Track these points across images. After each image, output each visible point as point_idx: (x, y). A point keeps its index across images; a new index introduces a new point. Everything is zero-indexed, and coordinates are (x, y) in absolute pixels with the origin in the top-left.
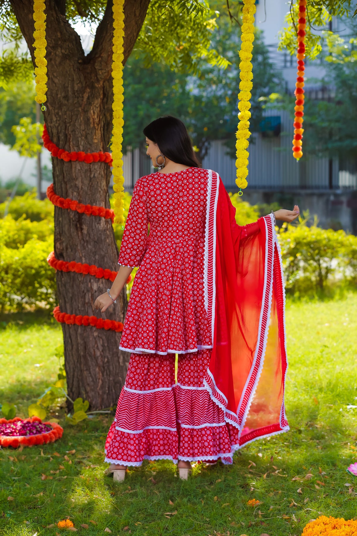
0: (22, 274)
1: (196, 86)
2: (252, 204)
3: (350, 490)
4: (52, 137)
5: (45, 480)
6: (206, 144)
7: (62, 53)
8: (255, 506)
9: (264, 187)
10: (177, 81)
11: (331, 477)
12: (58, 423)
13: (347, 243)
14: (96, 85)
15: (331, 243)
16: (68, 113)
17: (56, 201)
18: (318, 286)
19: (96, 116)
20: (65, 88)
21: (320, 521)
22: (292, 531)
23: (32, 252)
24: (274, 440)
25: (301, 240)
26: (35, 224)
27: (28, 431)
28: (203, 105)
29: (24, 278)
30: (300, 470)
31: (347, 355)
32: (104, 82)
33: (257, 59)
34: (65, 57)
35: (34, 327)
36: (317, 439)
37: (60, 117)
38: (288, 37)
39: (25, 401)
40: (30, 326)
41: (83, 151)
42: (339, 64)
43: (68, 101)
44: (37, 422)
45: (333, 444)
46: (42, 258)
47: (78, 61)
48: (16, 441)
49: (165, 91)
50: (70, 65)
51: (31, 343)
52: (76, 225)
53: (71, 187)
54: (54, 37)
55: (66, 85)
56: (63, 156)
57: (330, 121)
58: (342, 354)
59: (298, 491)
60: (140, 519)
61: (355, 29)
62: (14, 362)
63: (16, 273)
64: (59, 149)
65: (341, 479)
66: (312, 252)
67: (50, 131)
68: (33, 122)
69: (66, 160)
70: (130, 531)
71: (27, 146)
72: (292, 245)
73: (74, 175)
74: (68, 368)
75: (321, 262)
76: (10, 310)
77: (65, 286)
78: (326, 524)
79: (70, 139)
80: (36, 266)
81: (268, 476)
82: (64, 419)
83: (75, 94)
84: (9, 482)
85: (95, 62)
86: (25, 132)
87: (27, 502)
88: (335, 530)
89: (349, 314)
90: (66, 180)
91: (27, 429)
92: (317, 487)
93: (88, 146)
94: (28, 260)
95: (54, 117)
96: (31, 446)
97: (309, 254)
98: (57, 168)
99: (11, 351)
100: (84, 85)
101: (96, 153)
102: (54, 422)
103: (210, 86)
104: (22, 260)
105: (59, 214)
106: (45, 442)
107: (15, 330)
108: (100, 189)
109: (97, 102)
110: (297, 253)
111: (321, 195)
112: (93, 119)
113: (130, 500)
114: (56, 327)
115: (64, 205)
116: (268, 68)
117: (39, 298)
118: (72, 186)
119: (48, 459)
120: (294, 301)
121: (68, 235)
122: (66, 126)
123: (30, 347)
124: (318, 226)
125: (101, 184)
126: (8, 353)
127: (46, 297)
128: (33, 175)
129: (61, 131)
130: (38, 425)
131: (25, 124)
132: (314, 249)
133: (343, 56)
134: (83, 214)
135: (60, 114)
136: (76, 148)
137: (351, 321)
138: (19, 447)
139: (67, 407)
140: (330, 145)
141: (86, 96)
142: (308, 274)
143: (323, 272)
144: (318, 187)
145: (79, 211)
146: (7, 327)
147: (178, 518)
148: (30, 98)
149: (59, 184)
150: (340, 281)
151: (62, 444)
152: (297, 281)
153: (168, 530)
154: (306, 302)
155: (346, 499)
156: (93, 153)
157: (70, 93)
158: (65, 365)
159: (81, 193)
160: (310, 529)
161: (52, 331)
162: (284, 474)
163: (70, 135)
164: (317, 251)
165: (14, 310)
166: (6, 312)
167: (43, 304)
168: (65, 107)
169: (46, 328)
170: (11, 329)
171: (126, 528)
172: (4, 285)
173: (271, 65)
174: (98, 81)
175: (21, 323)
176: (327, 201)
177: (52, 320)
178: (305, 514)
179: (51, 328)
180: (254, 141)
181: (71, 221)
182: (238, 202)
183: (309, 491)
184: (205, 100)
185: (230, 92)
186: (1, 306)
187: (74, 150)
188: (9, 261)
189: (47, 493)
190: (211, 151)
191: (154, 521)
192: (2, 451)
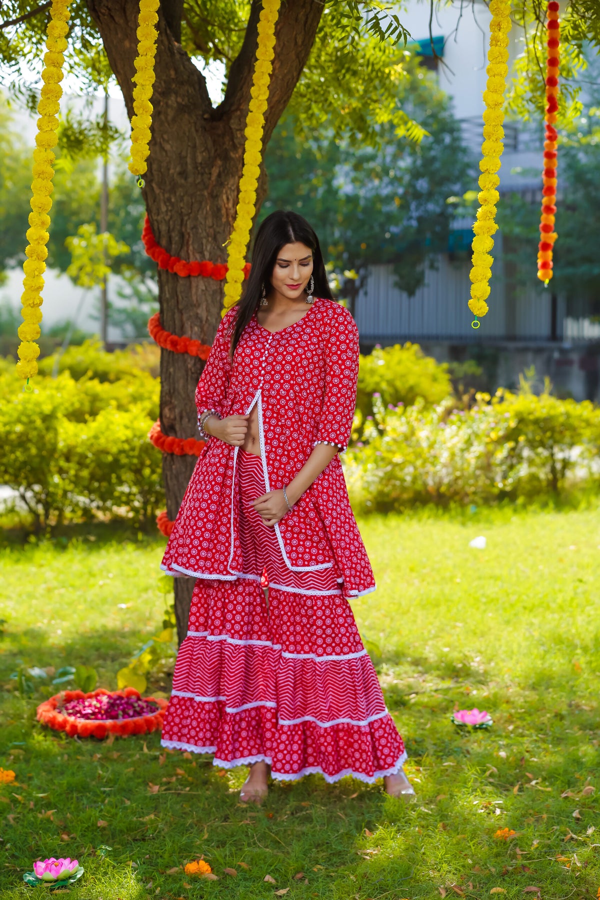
0: (92, 461)
1: (349, 179)
2: (439, 360)
4: (159, 237)
7: (177, 102)
8: (508, 840)
9: (450, 338)
10: (320, 172)
13: (595, 420)
14: (232, 155)
15: (571, 420)
16: (185, 198)
17: (166, 341)
18: (551, 488)
19: (230, 205)
20: (181, 159)
22: (576, 882)
23: (108, 428)
24: (520, 731)
25: (525, 415)
26: (106, 386)
27: (120, 713)
28: (359, 209)
29: (94, 468)
30: (572, 780)
33: (443, 140)
34: (182, 109)
35: (111, 546)
36: (590, 730)
37: (172, 204)
38: (519, 94)
39: (109, 663)
40: (105, 544)
41: (210, 260)
42: (572, 148)
43: (186, 179)
44: (134, 697)
46: (124, 438)
47: (203, 114)
48: (101, 728)
49: (302, 187)
50: (190, 123)
51: (109, 571)
53: (189, 318)
54: (164, 78)
55: (184, 154)
56: (177, 268)
59: (574, 815)
60: (320, 861)
61: (596, 95)
62: (85, 601)
63: (82, 461)
64: (170, 256)
66: (542, 434)
67: (156, 228)
68: (98, 232)
69: (182, 274)
70: (307, 881)
71: (88, 269)
72: (513, 424)
73: (194, 298)
74: (180, 611)
75: (555, 450)
76: (72, 519)
77: (177, 477)
79: (188, 241)
80: (114, 450)
81: (520, 790)
83: (197, 168)
84: (98, 796)
85: (229, 118)
86: (87, 247)
87: (130, 829)
90: (181, 307)
91: (119, 709)
93: (218, 253)
94: (102, 441)
95: (162, 205)
96: (125, 736)
97: (537, 438)
98: (166, 288)
99: (78, 583)
100: (212, 154)
102: (159, 697)
103: (371, 180)
104: (93, 441)
105: (168, 362)
106: (149, 729)
107: (83, 550)
109: (233, 183)
110: (519, 435)
111: (539, 351)
112: (227, 209)
113: (299, 829)
114: (145, 547)
115: (178, 347)
116: (460, 155)
117: (118, 501)
118: (190, 316)
119: (156, 758)
120: (515, 511)
121: (184, 396)
122: (182, 220)
123: (108, 578)
124: (551, 394)
126: (73, 586)
127: (128, 500)
129: (174, 228)
130: (136, 702)
131: (87, 235)
132: (544, 431)
135: (173, 200)
136: (198, 256)
138: (107, 737)
141: (215, 171)
142: (534, 469)
143: (559, 466)
144: (534, 338)
146: (70, 545)
147: (384, 860)
148: (91, 197)
149: (170, 314)
150: (584, 480)
152: (519, 481)
153: (371, 880)
154: (535, 512)
157: (190, 167)
158: (175, 607)
159: (205, 328)
161: (139, 552)
162: (547, 786)
163: (189, 234)
164: (548, 434)
165: (78, 519)
166: (66, 522)
167: (122, 511)
168: (180, 189)
169: (130, 547)
170: (76, 548)
171: (299, 876)
172: (63, 479)
173: (465, 151)
174: (235, 147)
175: (92, 538)
176: (549, 360)
177: (140, 536)
178: (592, 853)
179: (138, 548)
180: (436, 264)
181: (190, 373)
182: (418, 358)
183: (592, 814)
184: (362, 203)
185: (401, 191)
186: (57, 513)
187: (195, 258)
188: (72, 442)
189: (161, 815)
190: (371, 281)
191: (344, 864)
192: (79, 743)
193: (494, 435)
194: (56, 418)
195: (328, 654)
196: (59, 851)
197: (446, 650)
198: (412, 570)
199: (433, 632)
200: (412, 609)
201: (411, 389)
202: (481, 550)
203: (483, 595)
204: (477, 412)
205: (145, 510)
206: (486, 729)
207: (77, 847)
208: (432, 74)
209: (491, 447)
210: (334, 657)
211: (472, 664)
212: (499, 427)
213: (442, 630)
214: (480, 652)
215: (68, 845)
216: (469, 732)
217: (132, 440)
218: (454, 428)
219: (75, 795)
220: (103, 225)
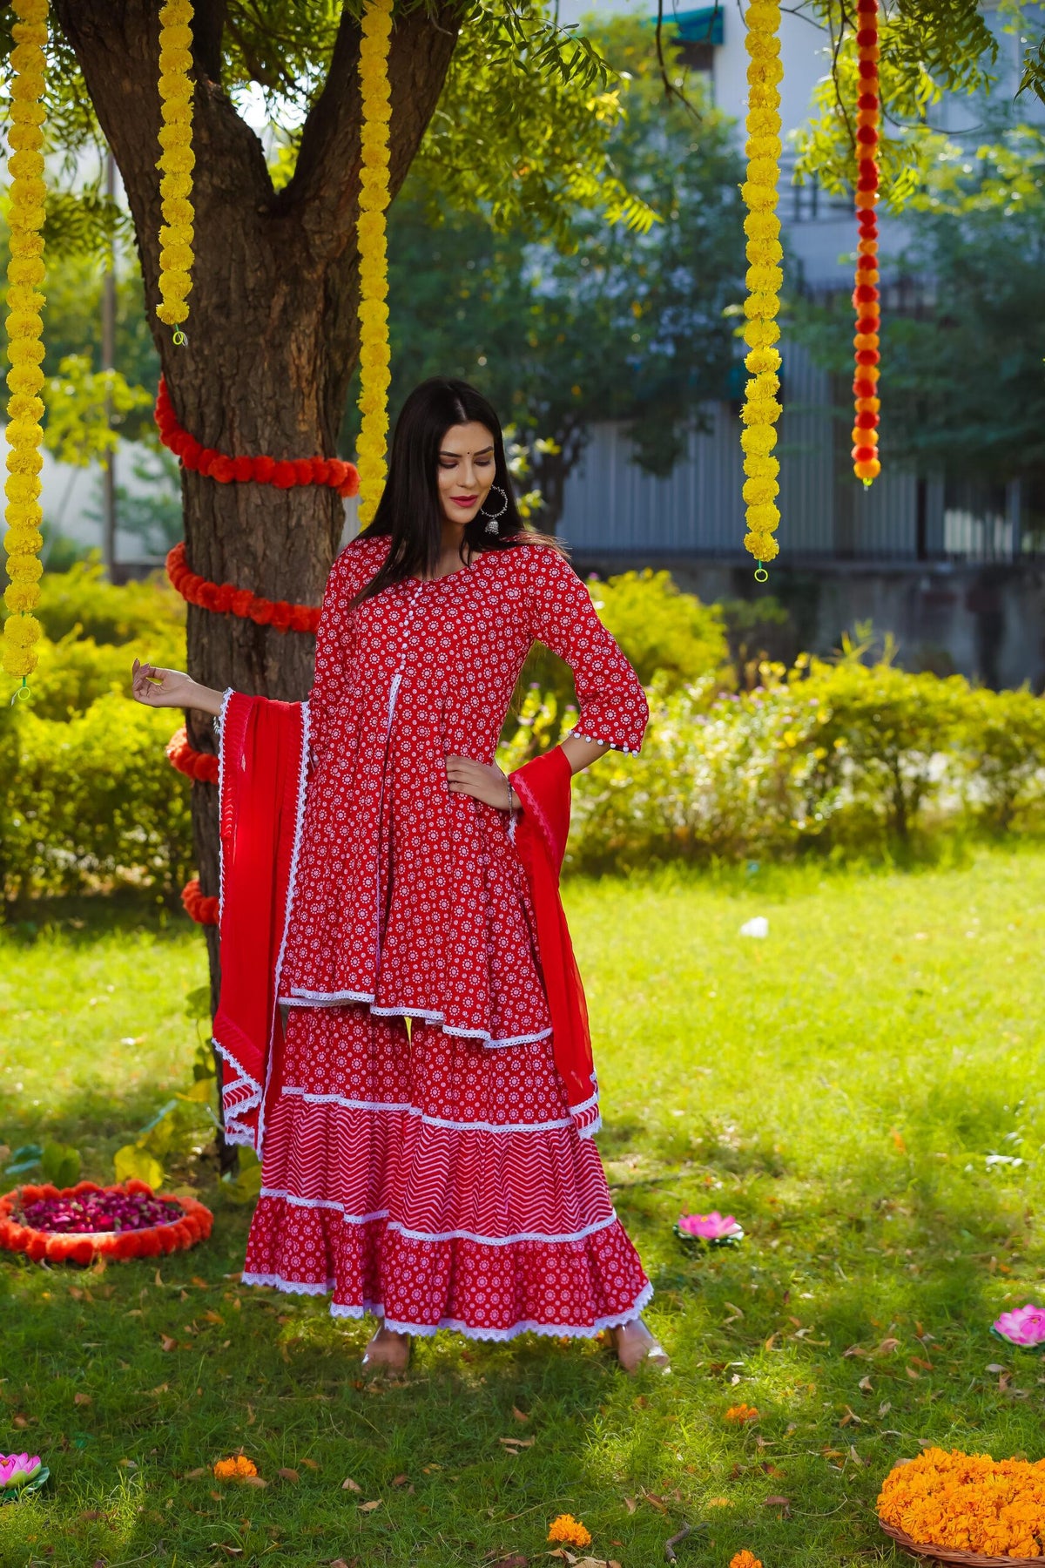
0: (80, 788)
1: (549, 270)
2: (706, 600)
3: (1002, 1382)
4: (184, 415)
5: (171, 1350)
6: (576, 433)
7: (212, 185)
8: (745, 1424)
10: (498, 257)
11: (950, 1347)
12: (199, 1198)
13: (972, 710)
14: (306, 275)
15: (929, 710)
16: (227, 349)
17: (194, 591)
18: (894, 830)
19: (304, 360)
20: (220, 282)
21: (929, 1461)
22: (850, 1490)
23: (106, 730)
25: (847, 702)
26: (108, 651)
27: (118, 1220)
29: (84, 800)
30: (864, 1329)
31: (978, 1019)
32: (328, 265)
33: (720, 198)
34: (220, 197)
35: (113, 935)
36: (908, 1247)
37: (206, 360)
38: (823, 146)
39: (102, 1139)
40: (102, 934)
41: (269, 454)
42: (948, 216)
43: (228, 316)
44: (141, 1195)
45: (952, 1259)
46: (135, 747)
47: (258, 206)
48: (86, 1247)
49: (464, 283)
50: (234, 220)
51: (108, 982)
52: (249, 658)
53: (235, 552)
55: (224, 273)
56: (213, 469)
57: (922, 372)
58: (966, 1015)
59: (861, 1385)
60: (435, 1457)
62: (65, 1033)
63: (62, 788)
64: (203, 448)
65: (978, 1351)
66: (876, 734)
67: (177, 399)
68: (95, 369)
69: (221, 478)
70: (411, 1488)
71: (79, 435)
72: (823, 717)
73: (243, 519)
75: (902, 762)
76: (45, 890)
78: (942, 1471)
79: (232, 421)
80: (118, 768)
81: (777, 1345)
82: (215, 1188)
83: (246, 297)
84: (77, 1356)
85: (302, 213)
86: (75, 395)
87: (126, 1409)
88: (969, 1487)
89: (981, 908)
90: (220, 534)
91: (115, 1214)
92: (912, 1374)
93: (284, 441)
94: (98, 752)
95: (189, 360)
96: (125, 1261)
97: (869, 741)
98: (196, 501)
99: (53, 1001)
100: (272, 275)
101: (304, 459)
102: (186, 1195)
103: (589, 271)
104: (81, 752)
105: (200, 628)
106: (166, 1248)
107: (63, 944)
108: (314, 560)
109: (308, 322)
110: (835, 737)
111: (893, 578)
112: (297, 367)
113: (406, 1406)
114: (173, 938)
115: (216, 602)
117: (126, 856)
118: (237, 550)
119: (176, 1295)
120: (827, 870)
122: (222, 387)
123: (106, 992)
124: (894, 664)
125: (316, 546)
126: (44, 1009)
127: (143, 855)
128: (87, 514)
129: (208, 400)
130: (146, 1202)
131: (75, 374)
132: (882, 728)
133: (960, 194)
134: (266, 627)
135: (206, 352)
136: (249, 448)
137: (987, 928)
138: (95, 1261)
139: (219, 1156)
140: (922, 440)
141: (278, 303)
142: (864, 796)
143: (908, 790)
144: (885, 555)
145: (258, 618)
146: (40, 936)
147: (541, 1455)
148: (85, 301)
149: (202, 546)
150: (953, 814)
151: (212, 1254)
152: (836, 816)
153: (516, 1486)
154: (862, 873)
155: (992, 1406)
156: (296, 461)
157: (234, 296)
159: (262, 570)
160: (902, 1484)
161: (162, 947)
162: (822, 1339)
163: (233, 410)
164: (889, 734)
165: (55, 887)
166: (36, 895)
167: (134, 874)
168: (219, 334)
169: (146, 939)
170: (52, 942)
171: (400, 1480)
172: (29, 820)
174: (311, 262)
175: (79, 924)
176: (913, 592)
177: (164, 920)
178: (882, 1444)
179: (159, 940)
180: (709, 424)
181: (236, 646)
182: (668, 596)
183: (891, 1383)
184: (574, 313)
185: (643, 290)
186: (18, 879)
187: (243, 450)
188: (43, 753)
189: (180, 1386)
190: (590, 453)
191: (475, 1461)
192: (49, 1272)
193: (790, 738)
194: (18, 713)
195: (512, 1122)
196: (9, 1443)
197: (677, 1113)
198: (633, 977)
199: (659, 1084)
200: (625, 1046)
201: (653, 652)
202: (760, 941)
203: (752, 1019)
204: (761, 698)
205: (174, 872)
206: (731, 1246)
207: (41, 1437)
208: (701, 78)
209: (786, 758)
210: (522, 1127)
211: (721, 1138)
212: (799, 723)
213: (675, 1080)
214: (734, 1117)
215: (25, 1434)
216: (703, 1251)
217: (150, 749)
218: (720, 724)
219: (38, 1354)
220: (107, 350)
